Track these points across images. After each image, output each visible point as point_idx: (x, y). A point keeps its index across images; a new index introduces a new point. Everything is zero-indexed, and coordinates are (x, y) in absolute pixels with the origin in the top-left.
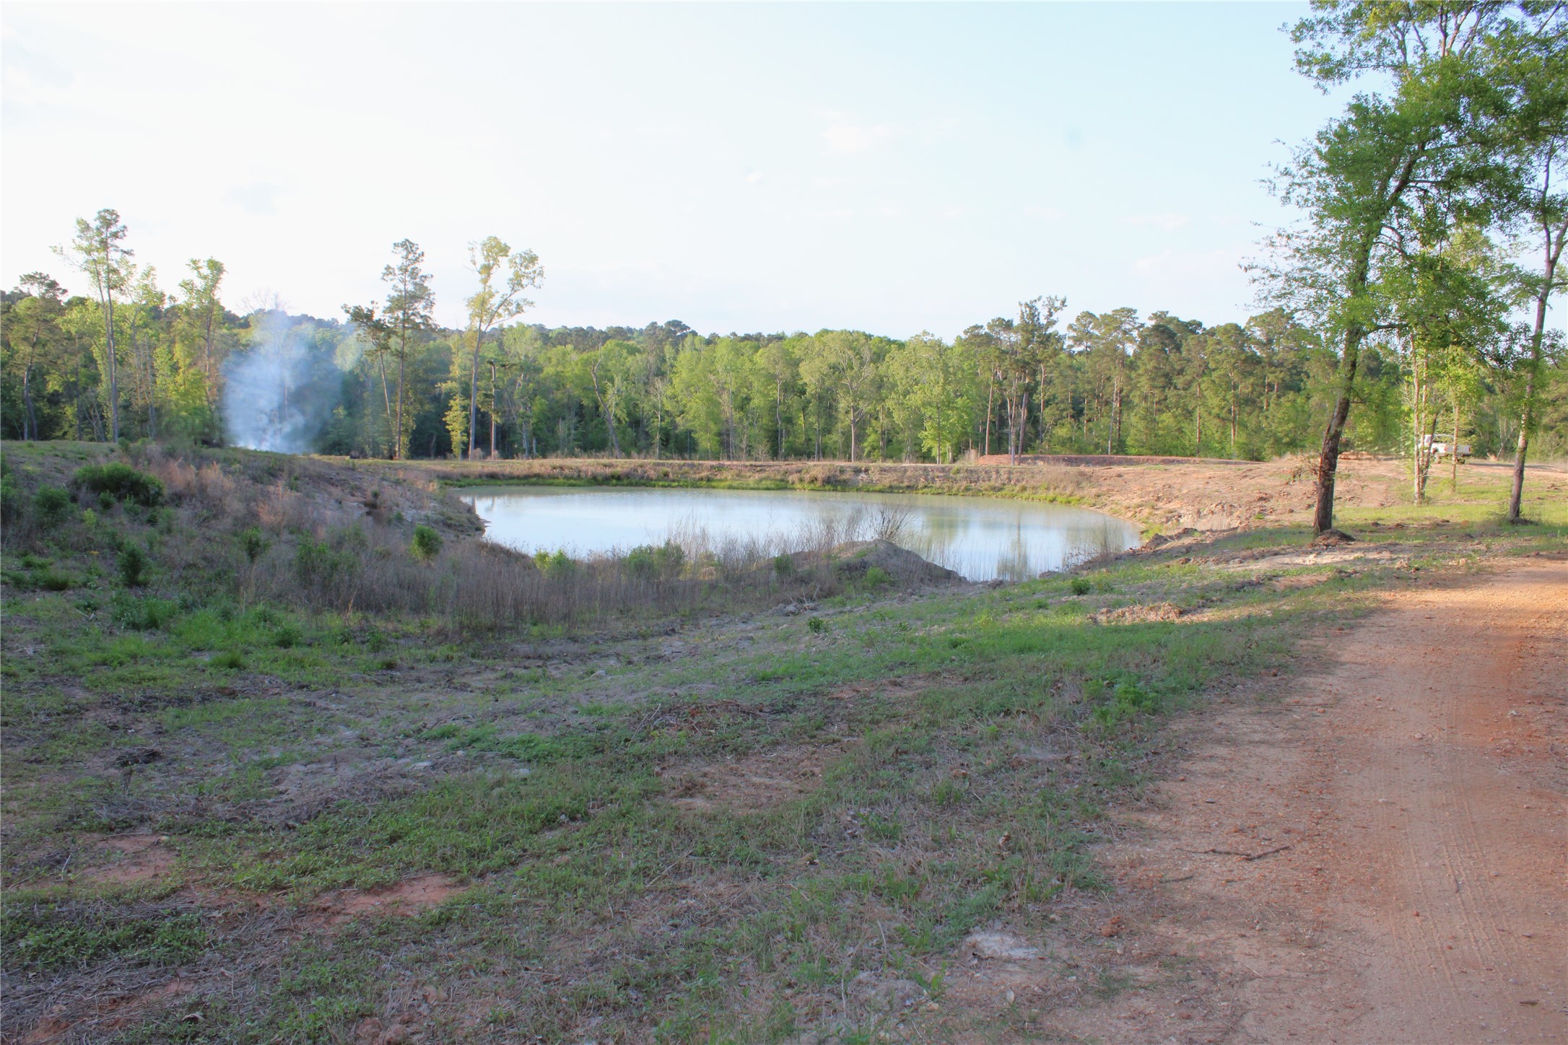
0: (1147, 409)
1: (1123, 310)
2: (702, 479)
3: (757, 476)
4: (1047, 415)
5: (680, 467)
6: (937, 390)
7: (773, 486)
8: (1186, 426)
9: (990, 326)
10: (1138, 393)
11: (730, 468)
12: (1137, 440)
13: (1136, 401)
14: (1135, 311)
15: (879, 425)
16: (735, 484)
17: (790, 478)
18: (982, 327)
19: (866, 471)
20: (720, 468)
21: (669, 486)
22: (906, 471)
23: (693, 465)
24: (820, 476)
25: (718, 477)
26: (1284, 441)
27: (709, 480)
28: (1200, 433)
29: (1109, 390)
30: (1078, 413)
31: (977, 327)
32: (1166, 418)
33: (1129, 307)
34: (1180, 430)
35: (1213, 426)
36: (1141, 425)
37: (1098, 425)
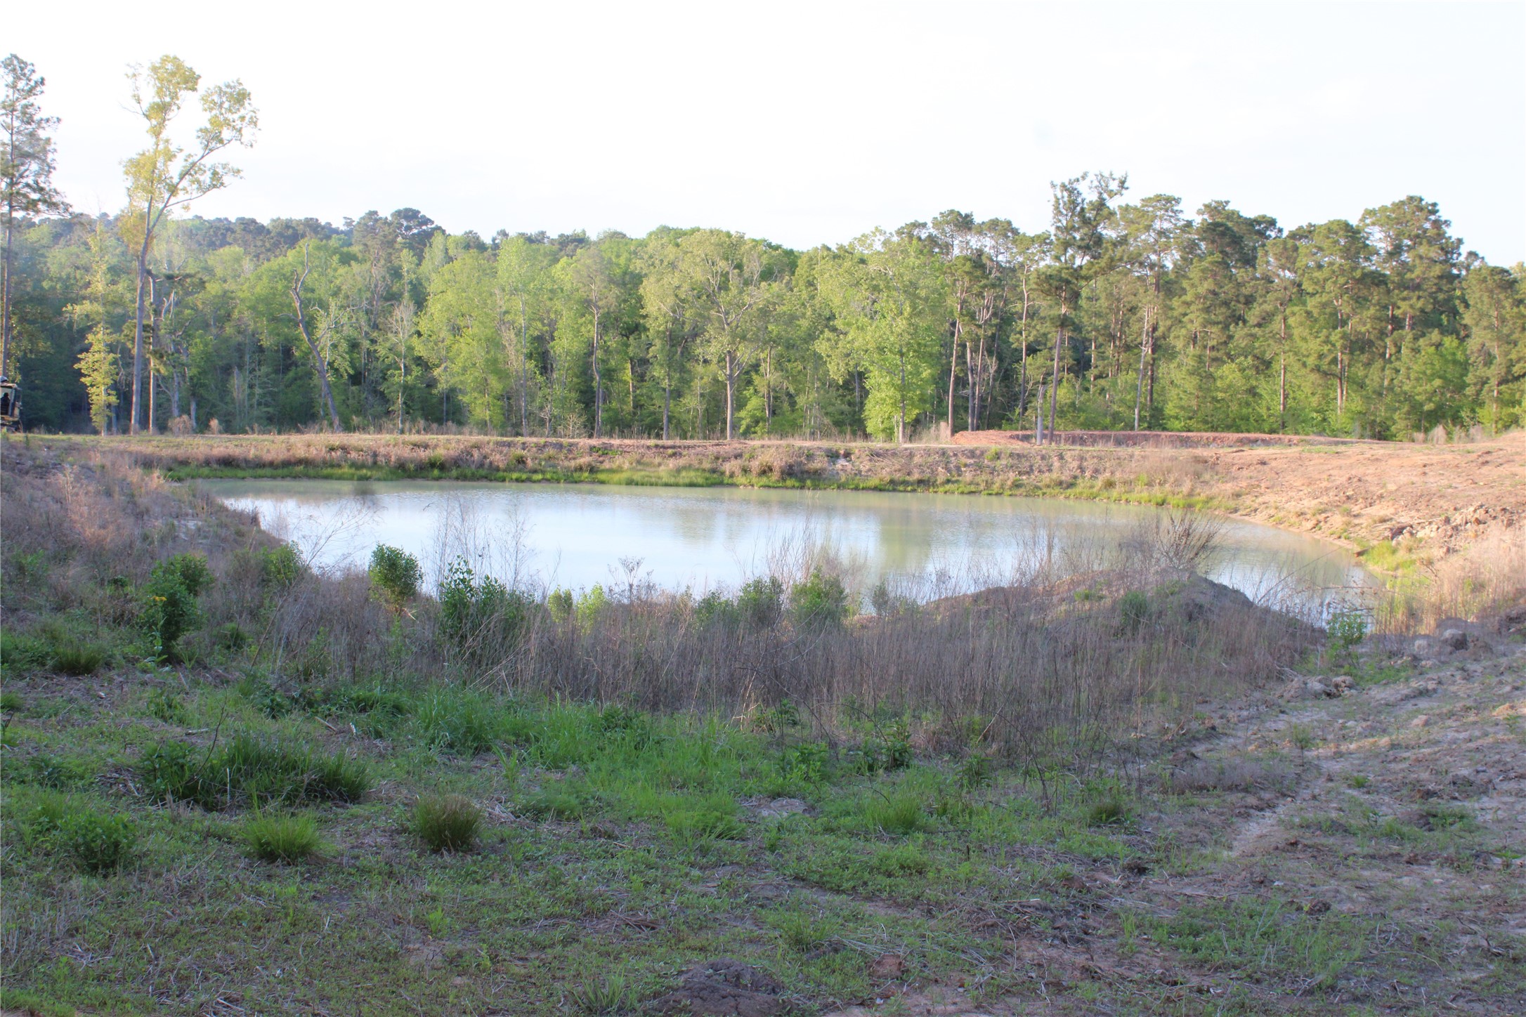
0: (1200, 358)
1: (1158, 198)
2: (580, 469)
3: (672, 463)
4: (1031, 367)
5: (541, 448)
6: (901, 324)
7: (700, 481)
8: (1263, 387)
9: (936, 224)
10: (1183, 331)
11: (623, 452)
12: (1182, 408)
13: (1179, 345)
14: (1178, 201)
15: (765, 383)
16: (637, 476)
17: (727, 467)
18: (924, 225)
19: (847, 455)
20: (605, 451)
21: (529, 480)
22: (911, 456)
23: (561, 446)
24: (777, 464)
25: (607, 465)
26: (1426, 408)
27: (592, 470)
28: (1286, 397)
29: (1135, 327)
30: (1081, 365)
31: (916, 225)
32: (1229, 374)
33: (1169, 193)
34: (1252, 392)
35: (1307, 387)
36: (1191, 384)
37: (1115, 384)
